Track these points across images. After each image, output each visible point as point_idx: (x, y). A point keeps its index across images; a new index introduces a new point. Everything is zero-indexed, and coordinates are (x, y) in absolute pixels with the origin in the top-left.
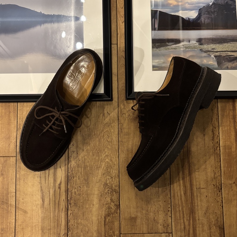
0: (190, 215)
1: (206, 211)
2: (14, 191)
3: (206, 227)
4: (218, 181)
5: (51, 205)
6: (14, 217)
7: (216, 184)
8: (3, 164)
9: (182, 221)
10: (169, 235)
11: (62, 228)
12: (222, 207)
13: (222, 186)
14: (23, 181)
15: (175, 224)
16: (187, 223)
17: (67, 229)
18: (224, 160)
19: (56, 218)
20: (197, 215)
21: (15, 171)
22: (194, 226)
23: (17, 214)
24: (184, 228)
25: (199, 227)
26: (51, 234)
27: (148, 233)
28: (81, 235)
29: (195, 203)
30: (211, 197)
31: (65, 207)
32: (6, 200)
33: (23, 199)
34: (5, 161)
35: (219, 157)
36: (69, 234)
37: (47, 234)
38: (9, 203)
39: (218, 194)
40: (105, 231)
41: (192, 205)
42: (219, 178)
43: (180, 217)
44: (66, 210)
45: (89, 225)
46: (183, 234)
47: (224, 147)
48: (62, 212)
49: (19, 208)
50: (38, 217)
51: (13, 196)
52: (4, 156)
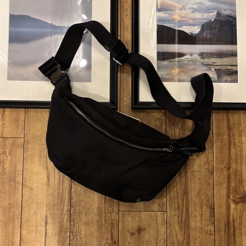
0: (184, 195)
1: (199, 192)
2: (22, 170)
3: (198, 206)
4: (211, 165)
5: (56, 182)
6: (21, 194)
7: (208, 168)
8: (11, 145)
9: (176, 201)
10: (164, 214)
11: (66, 204)
12: (214, 189)
13: (214, 170)
14: (30, 161)
15: (170, 203)
16: (180, 203)
17: (70, 205)
18: (216, 146)
19: (60, 195)
20: (190, 196)
21: (23, 151)
22: (187, 206)
23: (24, 190)
24: (178, 207)
25: (192, 206)
26: (55, 210)
27: (145, 211)
28: (83, 212)
29: (188, 185)
30: (204, 180)
31: (69, 185)
32: (14, 178)
33: (29, 177)
34: (14, 142)
35: (212, 144)
36: (71, 210)
37: (51, 210)
38: (17, 180)
39: (210, 177)
40: (105, 208)
41: (186, 186)
42: (212, 162)
43: (174, 197)
44: (70, 188)
45: (90, 202)
46: (177, 213)
47: (217, 135)
48: (66, 190)
49: (25, 185)
50: (43, 194)
51: (20, 174)
52: (13, 137)
